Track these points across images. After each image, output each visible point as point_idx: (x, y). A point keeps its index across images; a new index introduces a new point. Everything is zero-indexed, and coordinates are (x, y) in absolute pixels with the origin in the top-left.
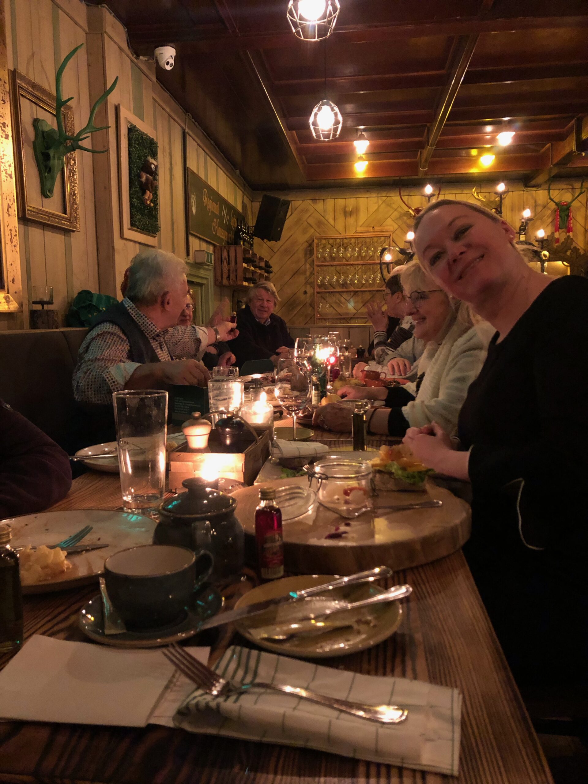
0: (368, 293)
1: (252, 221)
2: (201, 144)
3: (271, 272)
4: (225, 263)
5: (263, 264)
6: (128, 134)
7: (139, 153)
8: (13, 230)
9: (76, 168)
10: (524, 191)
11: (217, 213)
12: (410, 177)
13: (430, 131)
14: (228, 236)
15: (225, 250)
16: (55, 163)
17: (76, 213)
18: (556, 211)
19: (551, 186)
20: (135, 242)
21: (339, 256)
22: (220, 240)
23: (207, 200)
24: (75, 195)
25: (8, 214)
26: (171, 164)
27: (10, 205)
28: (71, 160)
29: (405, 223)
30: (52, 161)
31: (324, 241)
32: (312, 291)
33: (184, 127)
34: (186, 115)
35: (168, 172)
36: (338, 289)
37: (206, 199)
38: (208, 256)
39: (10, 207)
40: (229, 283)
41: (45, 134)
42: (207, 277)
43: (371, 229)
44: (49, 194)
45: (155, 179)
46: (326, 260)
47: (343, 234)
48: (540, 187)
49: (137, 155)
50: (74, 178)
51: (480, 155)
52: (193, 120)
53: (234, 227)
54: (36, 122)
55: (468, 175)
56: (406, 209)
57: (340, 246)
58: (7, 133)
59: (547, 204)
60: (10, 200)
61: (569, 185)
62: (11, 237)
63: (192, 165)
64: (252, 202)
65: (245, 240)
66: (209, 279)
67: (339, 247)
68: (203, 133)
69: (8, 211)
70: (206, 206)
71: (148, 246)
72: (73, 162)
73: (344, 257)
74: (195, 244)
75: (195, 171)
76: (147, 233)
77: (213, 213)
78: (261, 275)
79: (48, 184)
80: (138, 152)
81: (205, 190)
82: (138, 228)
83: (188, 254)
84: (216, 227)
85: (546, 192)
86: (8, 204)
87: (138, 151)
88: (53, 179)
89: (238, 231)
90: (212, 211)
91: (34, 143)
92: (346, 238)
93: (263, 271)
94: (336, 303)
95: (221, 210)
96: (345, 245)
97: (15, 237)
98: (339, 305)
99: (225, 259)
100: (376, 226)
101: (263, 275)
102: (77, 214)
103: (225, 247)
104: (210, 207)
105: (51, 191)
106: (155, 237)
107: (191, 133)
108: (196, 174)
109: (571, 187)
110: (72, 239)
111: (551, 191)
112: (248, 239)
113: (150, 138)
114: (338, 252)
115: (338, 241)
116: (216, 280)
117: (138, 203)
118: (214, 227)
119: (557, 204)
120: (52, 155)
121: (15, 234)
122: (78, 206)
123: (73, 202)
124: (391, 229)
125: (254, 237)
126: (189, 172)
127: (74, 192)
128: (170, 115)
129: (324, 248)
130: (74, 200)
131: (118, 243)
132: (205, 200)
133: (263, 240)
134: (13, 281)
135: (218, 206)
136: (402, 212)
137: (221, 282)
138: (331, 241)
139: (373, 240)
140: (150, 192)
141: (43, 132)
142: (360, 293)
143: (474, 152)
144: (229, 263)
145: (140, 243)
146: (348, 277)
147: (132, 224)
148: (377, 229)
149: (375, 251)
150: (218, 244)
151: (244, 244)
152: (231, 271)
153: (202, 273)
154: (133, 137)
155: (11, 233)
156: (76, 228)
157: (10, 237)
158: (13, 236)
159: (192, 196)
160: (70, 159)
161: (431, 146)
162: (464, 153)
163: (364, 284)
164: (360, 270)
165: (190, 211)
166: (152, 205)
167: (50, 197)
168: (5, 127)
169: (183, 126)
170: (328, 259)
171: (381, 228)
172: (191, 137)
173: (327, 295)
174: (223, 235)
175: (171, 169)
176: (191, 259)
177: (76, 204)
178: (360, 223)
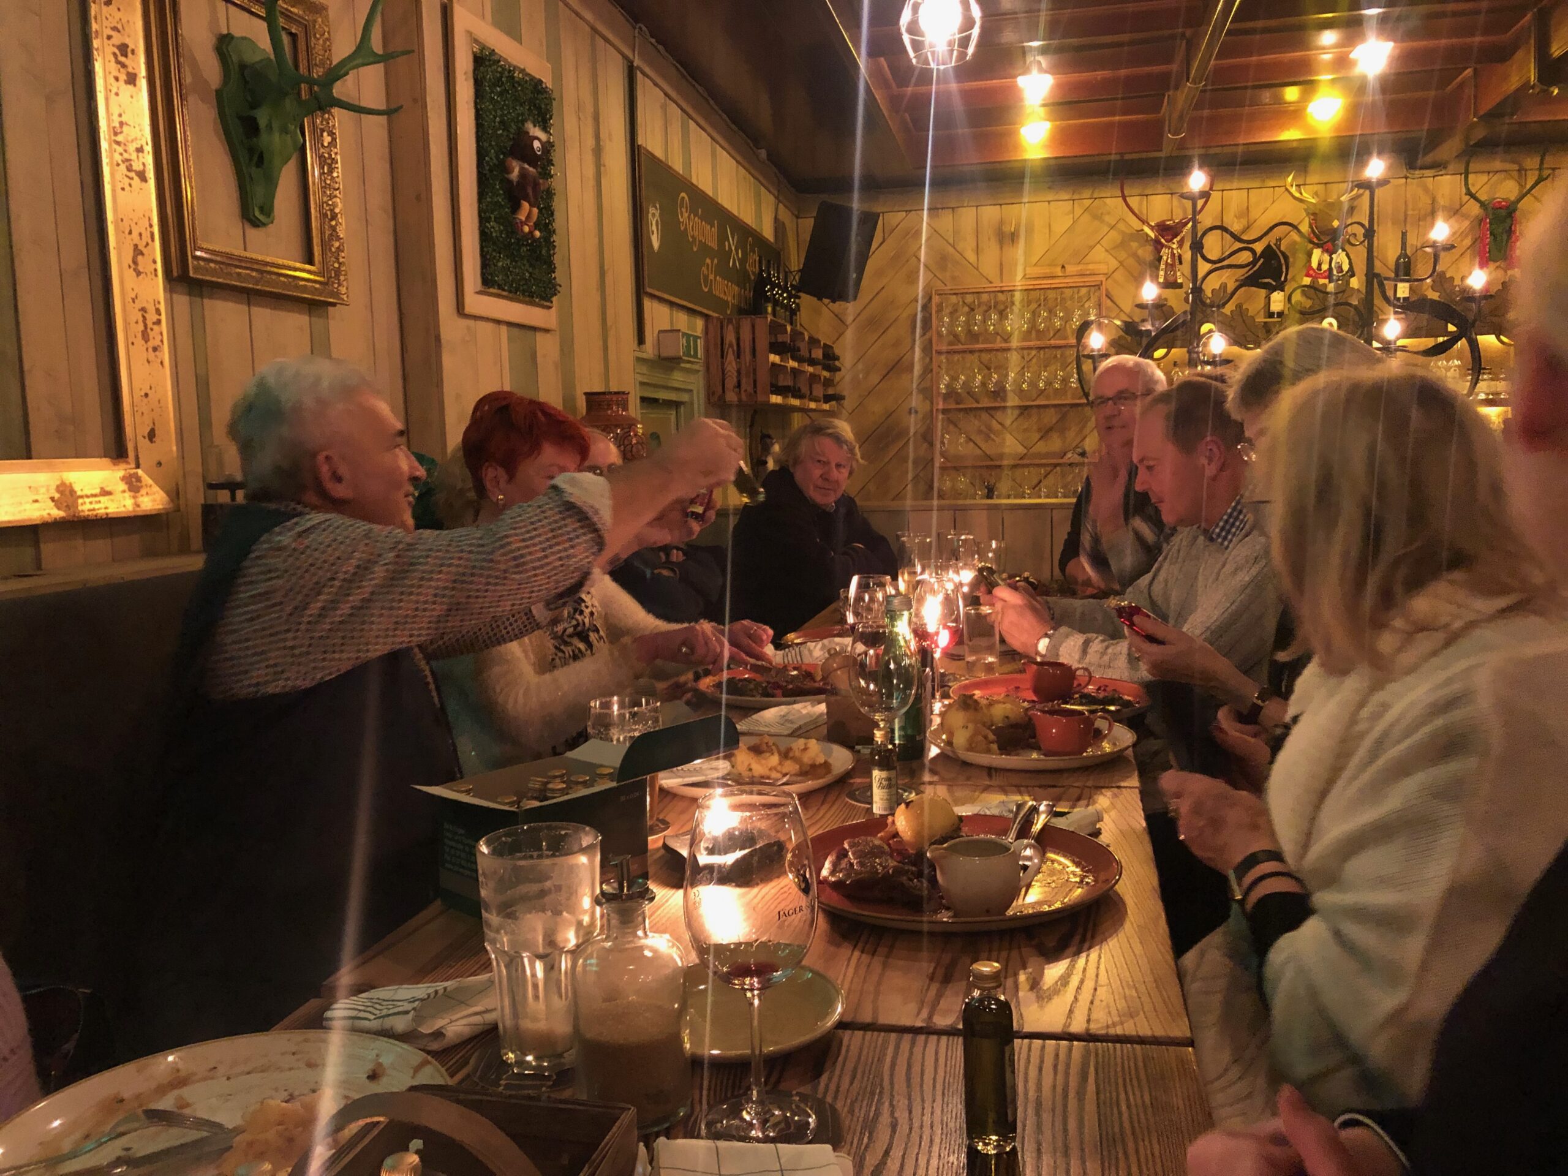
0: (1052, 410)
1: (795, 261)
2: (674, 94)
3: (839, 370)
4: (731, 357)
5: (818, 354)
6: (475, 70)
7: (501, 116)
8: (151, 309)
9: (336, 154)
10: (1406, 178)
11: (713, 244)
12: (1144, 155)
13: (1191, 46)
14: (740, 294)
15: (730, 327)
16: (274, 141)
17: (338, 259)
18: (1481, 221)
19: (1471, 165)
20: (498, 322)
21: (986, 330)
22: (720, 305)
23: (689, 217)
24: (334, 217)
25: (135, 270)
26: (597, 137)
27: (140, 247)
28: (325, 134)
29: (1135, 255)
30: (264, 137)
31: (954, 299)
32: (928, 408)
33: (631, 57)
34: (634, 28)
35: (589, 158)
36: (986, 403)
37: (686, 215)
38: (688, 342)
39: (142, 254)
40: (740, 400)
41: (246, 73)
42: (689, 387)
43: (1058, 271)
44: (261, 217)
45: (547, 175)
46: (959, 341)
47: (997, 283)
48: (1445, 168)
49: (498, 119)
50: (333, 178)
51: (1306, 97)
52: (653, 41)
53: (754, 273)
54: (224, 44)
55: (1277, 146)
56: (1136, 224)
57: (990, 307)
58: (130, 70)
59: (1462, 206)
60: (140, 234)
61: (1514, 162)
62: (146, 326)
63: (652, 141)
64: (798, 217)
65: (776, 303)
66: (695, 392)
67: (986, 311)
68: (678, 69)
69: (135, 262)
70: (686, 229)
71: (534, 329)
72: (329, 139)
73: (998, 334)
74: (658, 315)
75: (659, 153)
76: (527, 299)
77: (704, 247)
78: (814, 378)
79: (259, 191)
80: (499, 113)
81: (683, 194)
82: (500, 287)
83: (641, 340)
84: (712, 277)
85: (1459, 179)
86: (136, 246)
87: (502, 109)
88: (271, 183)
89: (761, 282)
90: (700, 241)
91: (219, 93)
92: (1002, 292)
93: (820, 367)
94: (980, 432)
95: (722, 238)
96: (1002, 307)
97: (155, 327)
98: (987, 438)
99: (731, 345)
100: (1069, 263)
101: (819, 377)
102: (340, 264)
103: (730, 321)
104: (696, 234)
105: (267, 210)
106: (550, 308)
107: (647, 70)
108: (661, 161)
109: (1516, 167)
110: (331, 322)
111: (1471, 177)
112: (784, 298)
113: (532, 78)
114: (984, 321)
115: (985, 297)
116: (710, 393)
117: (501, 232)
118: (706, 277)
119: (1482, 204)
120: (262, 122)
121: (155, 318)
122: (342, 244)
123: (331, 235)
124: (1103, 268)
125: (801, 294)
126: (643, 158)
127: (332, 211)
128: (594, 30)
129: (953, 313)
130: (334, 229)
131: (450, 327)
132: (684, 216)
133: (820, 299)
134: (152, 435)
135: (715, 230)
136: (1128, 231)
137: (722, 397)
138: (969, 299)
139: (1062, 293)
140: (531, 205)
141: (243, 67)
142: (1035, 410)
143: (1291, 94)
144: (738, 356)
145: (509, 324)
146: (1007, 375)
147: (488, 281)
148: (1071, 269)
149: (1067, 319)
150: (715, 315)
151: (774, 313)
152: (743, 372)
153: (678, 378)
154: (484, 77)
155: (144, 317)
156: (337, 295)
157: (141, 327)
158: (150, 325)
159: (652, 210)
160: (322, 131)
161: (1194, 82)
162: (1266, 96)
163: (1042, 391)
164: (1034, 360)
165: (645, 245)
166: (537, 234)
167: (264, 225)
168: (126, 56)
169: (628, 52)
170: (962, 336)
171: (1080, 267)
172: (648, 76)
173: (961, 415)
174: (728, 292)
175: (598, 151)
176: (649, 350)
177: (338, 239)
178: (1034, 260)
